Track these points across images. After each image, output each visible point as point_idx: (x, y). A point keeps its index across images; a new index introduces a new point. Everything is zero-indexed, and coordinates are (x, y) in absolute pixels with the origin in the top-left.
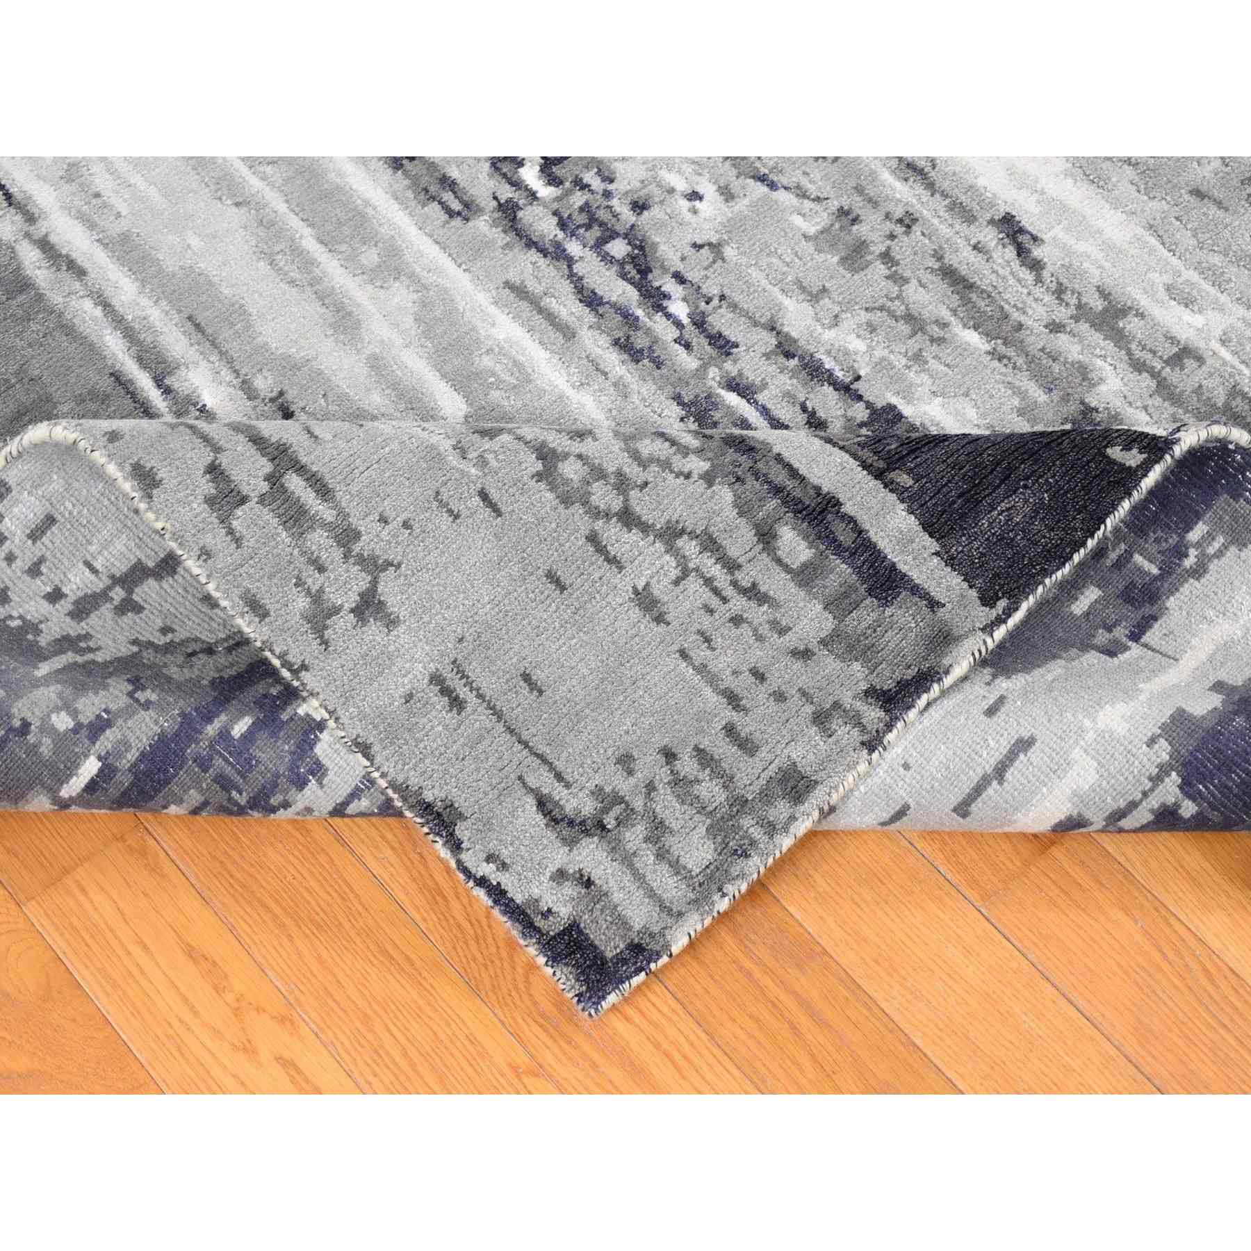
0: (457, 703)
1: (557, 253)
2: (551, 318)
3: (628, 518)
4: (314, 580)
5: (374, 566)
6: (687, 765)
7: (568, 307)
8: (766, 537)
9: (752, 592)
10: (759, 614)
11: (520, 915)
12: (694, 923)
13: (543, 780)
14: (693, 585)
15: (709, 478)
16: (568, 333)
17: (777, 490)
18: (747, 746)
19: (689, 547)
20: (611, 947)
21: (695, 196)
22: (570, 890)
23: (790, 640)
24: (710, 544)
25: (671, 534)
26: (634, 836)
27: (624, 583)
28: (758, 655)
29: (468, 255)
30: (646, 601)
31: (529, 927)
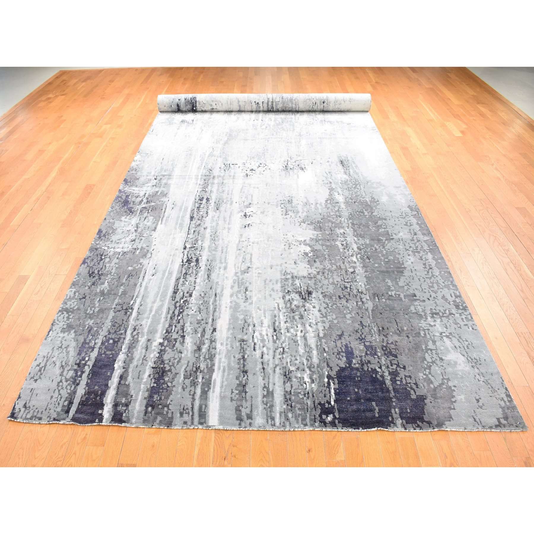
0: (31, 392)
1: (176, 307)
2: (169, 311)
3: (59, 391)
4: (35, 375)
5: (40, 378)
6: (37, 411)
7: (171, 312)
8: (65, 401)
9: (59, 404)
10: (57, 405)
11: (14, 408)
12: (21, 421)
13: (28, 402)
14: (56, 399)
15: (68, 393)
16: (168, 313)
17: (71, 399)
18: (42, 413)
19: (60, 396)
20: (15, 416)
21: (193, 310)
22: (19, 410)
23: (56, 409)
24: (61, 398)
25: (60, 394)
26: (27, 411)
27: (52, 394)
28: (52, 408)
29: (169, 303)
30: (52, 397)
31: (13, 410)
